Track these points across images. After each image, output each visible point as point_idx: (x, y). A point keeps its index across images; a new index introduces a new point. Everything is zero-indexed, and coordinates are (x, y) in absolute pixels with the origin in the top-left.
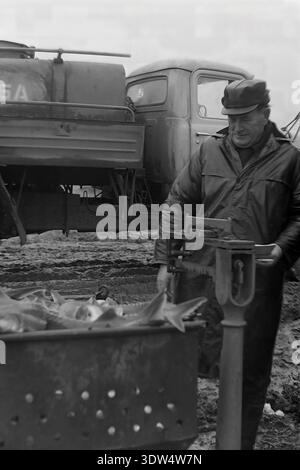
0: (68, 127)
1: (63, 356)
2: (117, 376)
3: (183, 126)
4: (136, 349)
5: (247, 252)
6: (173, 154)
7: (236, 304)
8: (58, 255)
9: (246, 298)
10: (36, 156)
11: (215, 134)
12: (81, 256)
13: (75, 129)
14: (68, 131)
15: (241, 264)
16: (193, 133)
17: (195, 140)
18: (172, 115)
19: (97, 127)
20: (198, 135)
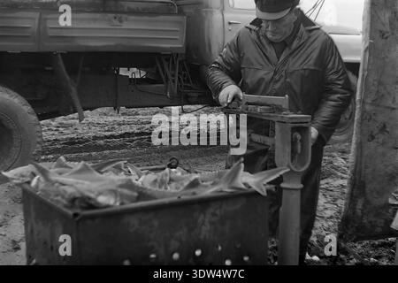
0: (120, 18)
1: (156, 223)
2: (202, 237)
3: (217, 16)
4: (218, 212)
5: (304, 125)
6: (209, 40)
7: (295, 170)
8: (106, 128)
9: (303, 165)
10: (92, 44)
11: (248, 25)
12: (127, 129)
13: (127, 20)
14: (121, 22)
15: (299, 136)
16: (226, 22)
17: (228, 27)
18: (207, 7)
19: (146, 18)
20: (230, 23)
